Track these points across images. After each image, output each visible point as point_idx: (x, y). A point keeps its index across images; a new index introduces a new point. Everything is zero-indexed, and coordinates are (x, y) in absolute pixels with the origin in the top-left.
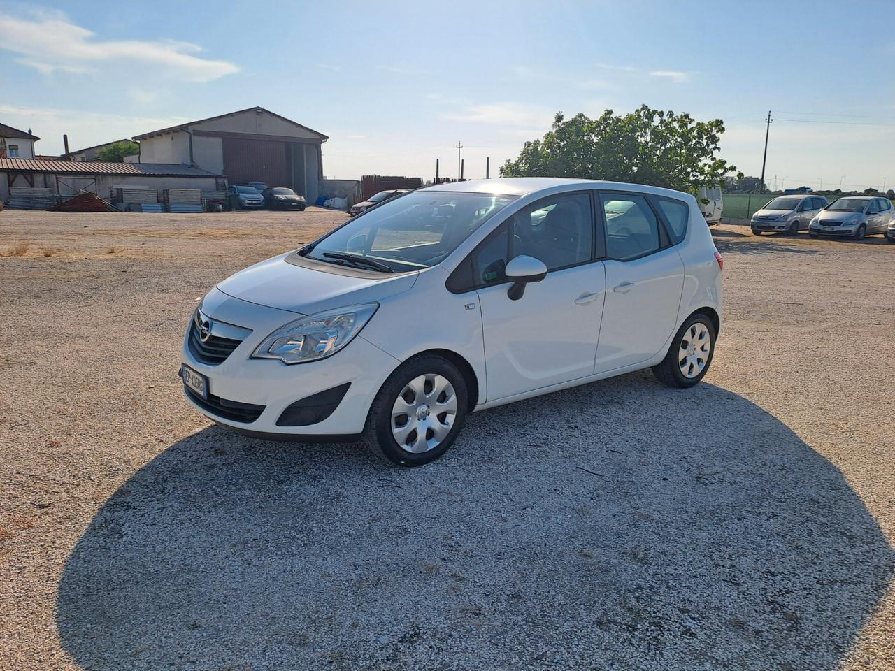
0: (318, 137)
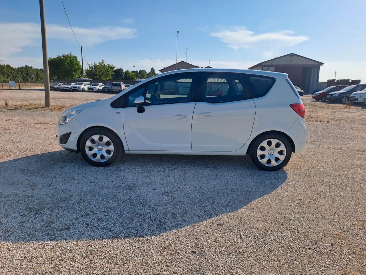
0: (319, 64)
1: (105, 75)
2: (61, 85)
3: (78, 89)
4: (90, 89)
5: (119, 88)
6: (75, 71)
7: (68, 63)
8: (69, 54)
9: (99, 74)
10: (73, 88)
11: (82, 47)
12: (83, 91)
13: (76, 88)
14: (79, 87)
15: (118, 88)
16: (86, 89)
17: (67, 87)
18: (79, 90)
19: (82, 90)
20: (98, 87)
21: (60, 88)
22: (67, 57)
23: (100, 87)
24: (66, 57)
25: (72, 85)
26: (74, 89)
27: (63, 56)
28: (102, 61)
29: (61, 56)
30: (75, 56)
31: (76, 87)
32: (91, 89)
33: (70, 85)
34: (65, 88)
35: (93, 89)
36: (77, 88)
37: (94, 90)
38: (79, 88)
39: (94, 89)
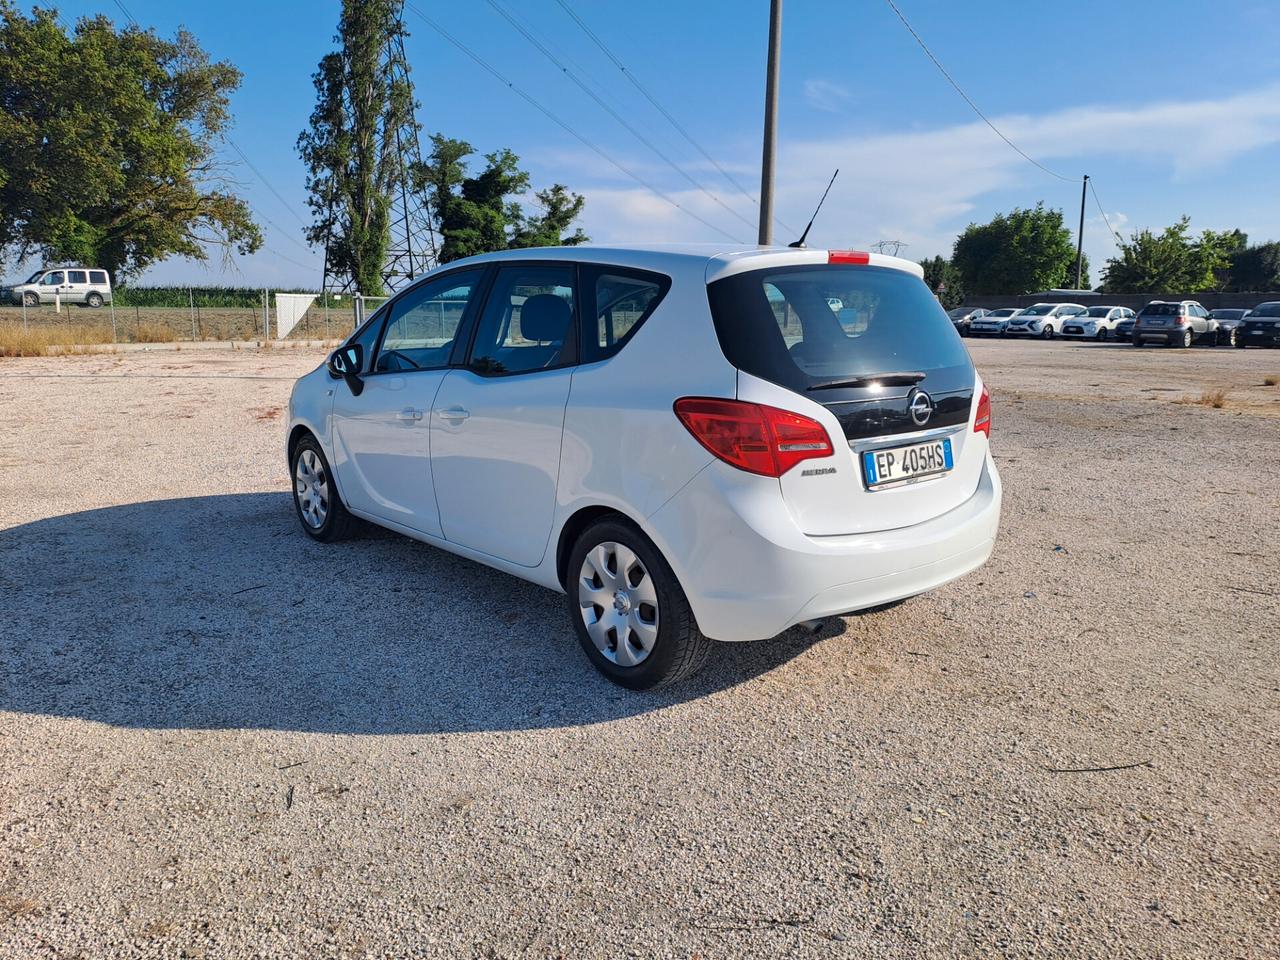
1: (1179, 273)
2: (981, 315)
3: (1028, 328)
4: (1071, 329)
5: (1170, 324)
6: (1047, 266)
7: (1023, 241)
8: (1033, 208)
9: (1155, 271)
10: (1010, 326)
11: (1086, 177)
12: (1048, 335)
13: (1022, 327)
14: (1033, 322)
15: (1165, 322)
16: (1057, 329)
17: (995, 323)
18: (1030, 331)
19: (1044, 331)
20: (1103, 322)
21: (973, 326)
22: (1023, 219)
23: (1111, 320)
24: (1019, 220)
25: (1013, 315)
26: (1016, 327)
27: (1014, 216)
28: (1181, 222)
29: (1005, 216)
30: (1056, 211)
31: (1024, 323)
32: (1074, 329)
33: (1008, 314)
34: (985, 326)
35: (1080, 330)
36: (1025, 326)
37: (1083, 333)
38: (1034, 325)
39: (1085, 329)
